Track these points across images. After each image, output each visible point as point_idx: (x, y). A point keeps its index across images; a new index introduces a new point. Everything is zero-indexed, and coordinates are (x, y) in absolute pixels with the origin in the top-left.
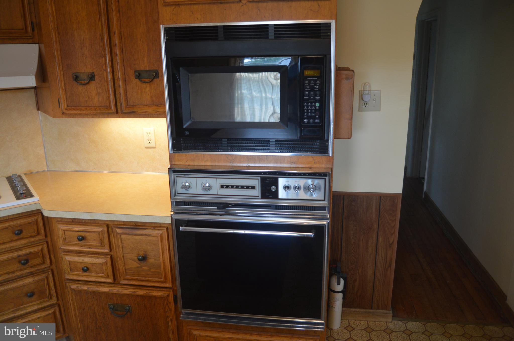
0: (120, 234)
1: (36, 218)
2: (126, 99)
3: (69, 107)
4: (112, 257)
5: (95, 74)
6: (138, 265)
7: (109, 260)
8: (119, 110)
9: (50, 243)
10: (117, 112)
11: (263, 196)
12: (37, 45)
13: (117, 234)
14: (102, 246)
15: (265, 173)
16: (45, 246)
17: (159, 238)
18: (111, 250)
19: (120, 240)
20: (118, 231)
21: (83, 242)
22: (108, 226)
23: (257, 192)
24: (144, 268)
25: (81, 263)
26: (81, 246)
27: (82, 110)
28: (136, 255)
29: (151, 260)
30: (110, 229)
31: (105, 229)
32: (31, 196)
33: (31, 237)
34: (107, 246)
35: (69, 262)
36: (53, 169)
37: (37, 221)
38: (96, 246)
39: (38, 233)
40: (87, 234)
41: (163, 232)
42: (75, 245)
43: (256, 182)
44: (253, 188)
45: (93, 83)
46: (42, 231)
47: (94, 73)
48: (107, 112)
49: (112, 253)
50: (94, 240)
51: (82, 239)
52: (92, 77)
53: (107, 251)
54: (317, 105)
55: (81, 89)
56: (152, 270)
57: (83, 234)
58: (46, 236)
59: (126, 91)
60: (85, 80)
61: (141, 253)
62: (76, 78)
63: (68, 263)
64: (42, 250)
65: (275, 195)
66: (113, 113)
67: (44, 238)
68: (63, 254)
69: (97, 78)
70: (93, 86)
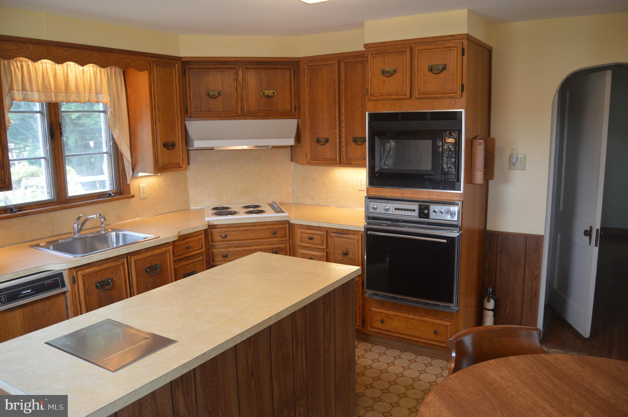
0: (334, 237)
1: (285, 225)
2: (346, 155)
3: (312, 159)
4: (327, 252)
5: (329, 139)
6: (342, 258)
7: (325, 254)
8: (342, 162)
9: (291, 244)
10: (340, 163)
11: (420, 216)
12: (297, 119)
13: (332, 236)
14: (322, 244)
15: (421, 202)
16: (288, 245)
17: (356, 240)
18: (327, 248)
19: (333, 241)
20: (333, 234)
21: (311, 241)
22: (327, 231)
23: (416, 214)
24: (345, 260)
25: (309, 255)
26: (310, 243)
27: (319, 161)
28: (342, 251)
29: (350, 255)
30: (328, 234)
31: (325, 233)
32: (284, 212)
33: (281, 237)
34: (325, 245)
35: (302, 253)
36: (296, 202)
37: (285, 227)
38: (319, 244)
39: (285, 236)
40: (314, 236)
41: (359, 237)
42: (306, 243)
43: (415, 207)
44: (414, 210)
45: (327, 144)
46: (288, 235)
47: (328, 138)
48: (334, 162)
49: (327, 250)
50: (318, 240)
51: (311, 239)
52: (327, 141)
53: (325, 248)
54: (454, 160)
55: (320, 147)
56: (350, 262)
57: (312, 236)
58: (289, 239)
59: (346, 150)
60: (322, 142)
61: (345, 250)
62: (318, 141)
63: (301, 254)
64: (286, 247)
65: (427, 216)
66: (338, 163)
67: (288, 239)
68: (299, 248)
69: (330, 141)
70: (327, 146)
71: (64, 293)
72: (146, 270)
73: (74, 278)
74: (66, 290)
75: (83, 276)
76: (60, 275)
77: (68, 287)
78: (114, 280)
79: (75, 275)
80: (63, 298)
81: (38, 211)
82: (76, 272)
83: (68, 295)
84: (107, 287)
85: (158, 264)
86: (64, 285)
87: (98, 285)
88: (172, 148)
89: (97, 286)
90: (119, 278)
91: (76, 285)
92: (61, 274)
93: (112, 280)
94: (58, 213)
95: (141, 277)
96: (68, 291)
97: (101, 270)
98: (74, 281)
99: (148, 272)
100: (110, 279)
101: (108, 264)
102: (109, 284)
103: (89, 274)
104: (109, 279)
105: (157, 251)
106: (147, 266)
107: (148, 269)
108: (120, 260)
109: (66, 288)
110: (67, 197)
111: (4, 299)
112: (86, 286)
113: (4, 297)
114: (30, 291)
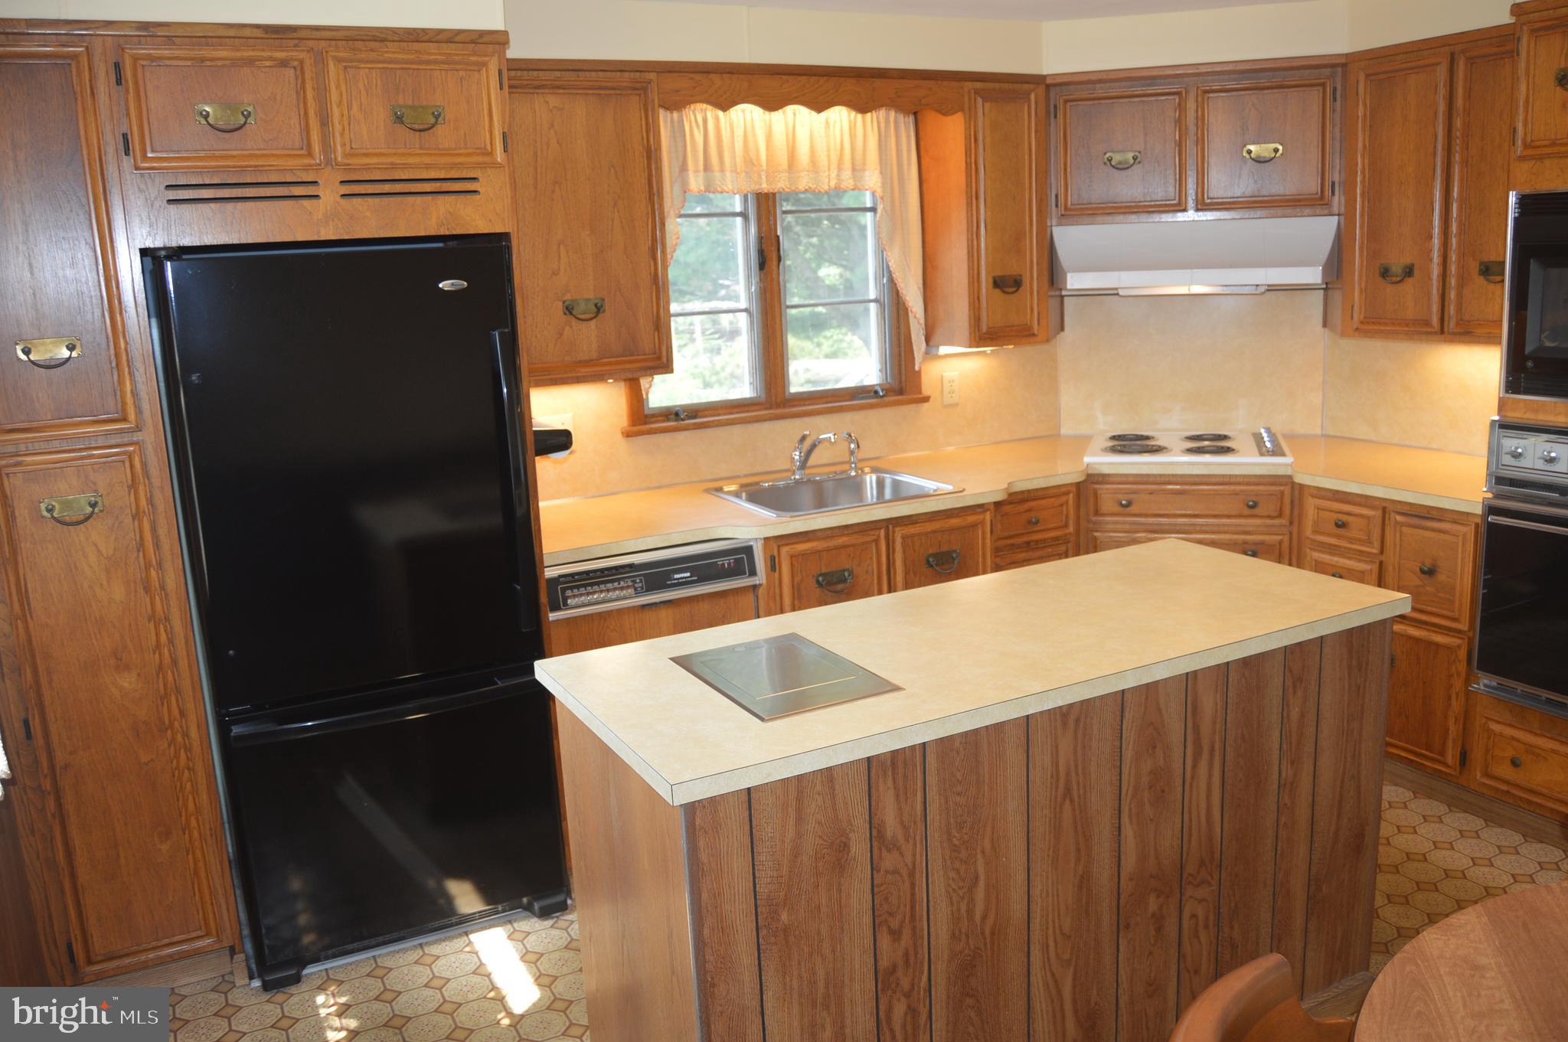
0: (1402, 525)
1: (1282, 488)
2: (1459, 309)
3: (1368, 320)
4: (1381, 563)
5: (1416, 267)
6: (1421, 583)
7: (1375, 567)
8: (1446, 329)
9: (1295, 535)
10: (1442, 332)
12: (1336, 217)
13: (1397, 523)
14: (1369, 542)
16: (1286, 538)
17: (1460, 538)
18: (1382, 552)
19: (1398, 535)
20: (1399, 518)
21: (1341, 531)
22: (1384, 510)
24: (1428, 588)
25: (1333, 565)
26: (1339, 537)
27: (1386, 324)
28: (1419, 565)
29: (1441, 577)
30: (1387, 516)
31: (1379, 513)
32: (1283, 454)
33: (1270, 517)
34: (1377, 544)
35: (1316, 561)
36: (1332, 433)
37: (1282, 493)
38: (1360, 540)
39: (1280, 515)
40: (1351, 519)
41: (1470, 531)
42: (1329, 535)
45: (1410, 281)
46: (1287, 511)
47: (1413, 265)
48: (1424, 330)
49: (1383, 558)
50: (1360, 530)
51: (1342, 525)
52: (1409, 271)
53: (1375, 551)
55: (1390, 289)
56: (1440, 595)
57: (1344, 518)
58: (1291, 523)
59: (1460, 295)
60: (1397, 276)
61: (1428, 563)
62: (1385, 273)
63: (1314, 563)
64: (1281, 542)
66: (1435, 333)
67: (1288, 524)
68: (1310, 549)
69: (1416, 272)
70: (1409, 286)
71: (755, 587)
72: (928, 561)
73: (773, 558)
74: (758, 582)
75: (792, 557)
76: (748, 550)
77: (761, 578)
78: (855, 572)
79: (776, 554)
80: (751, 597)
81: (727, 420)
82: (779, 547)
83: (761, 591)
84: (840, 587)
85: (955, 551)
86: (753, 573)
87: (820, 579)
88: (1014, 289)
89: (818, 582)
90: (867, 571)
91: (777, 574)
92: (751, 547)
93: (851, 573)
94: (766, 426)
95: (914, 568)
96: (760, 585)
97: (828, 550)
98: (773, 564)
99: (932, 566)
100: (848, 570)
101: (845, 539)
102: (845, 581)
103: (804, 555)
104: (844, 571)
105: (954, 522)
106: (931, 551)
107: (931, 560)
108: (872, 533)
109: (757, 578)
110: (787, 394)
111: (640, 585)
112: (797, 579)
113: (641, 581)
114: (688, 574)
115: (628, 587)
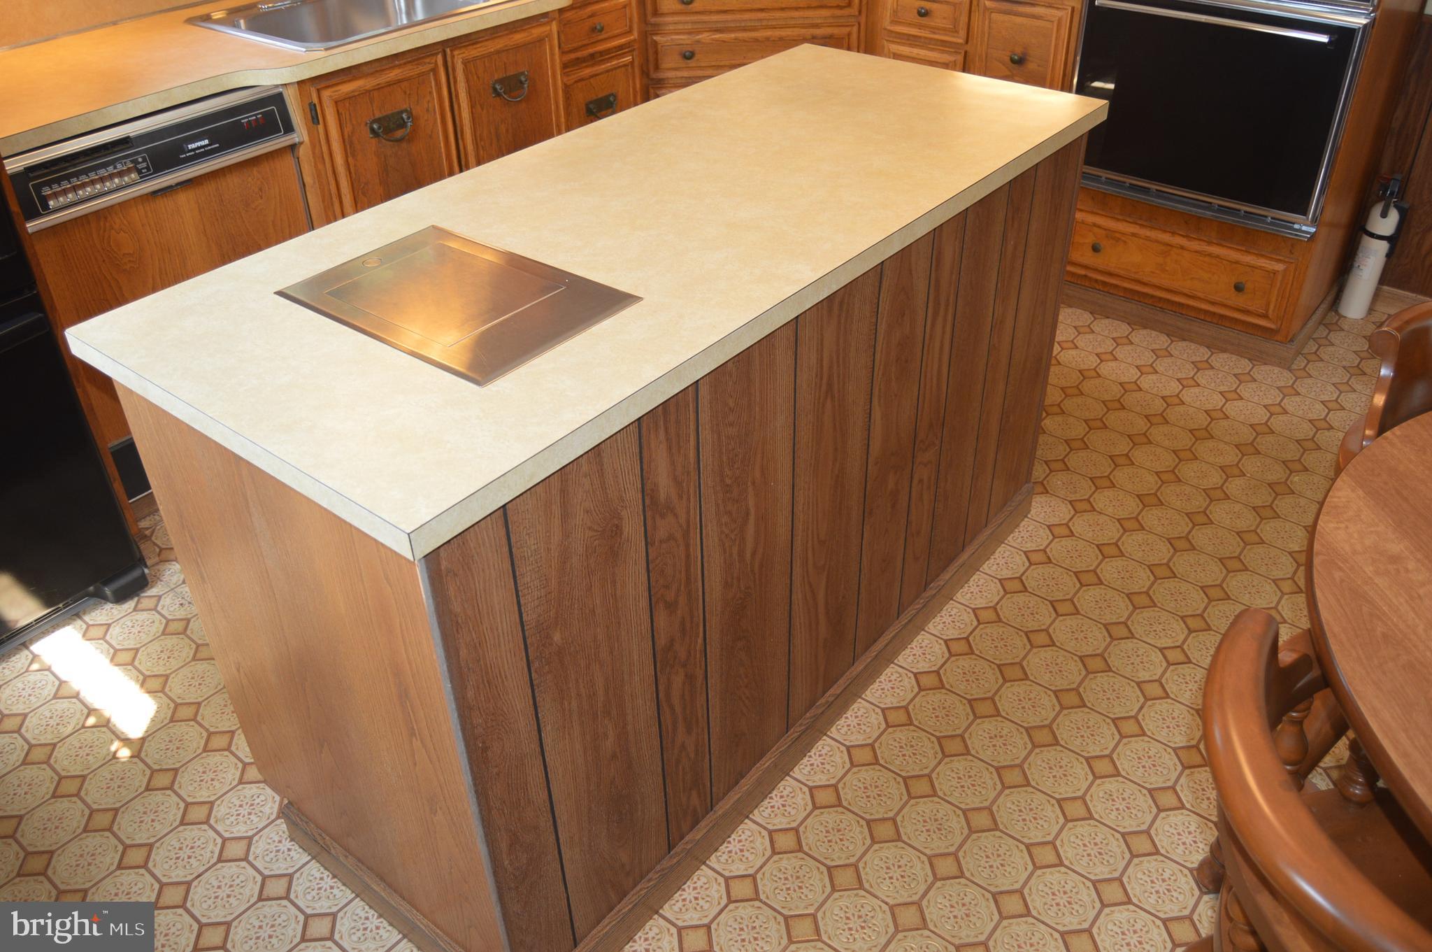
0: (991, 11)
4: (966, 51)
7: (961, 58)
13: (987, 8)
14: (956, 30)
16: (855, 29)
17: (1055, 23)
18: (968, 41)
19: (988, 21)
20: (988, 4)
21: (925, 21)
26: (921, 26)
28: (1010, 53)
29: (1032, 64)
30: (975, 3)
33: (838, 7)
34: (964, 32)
38: (945, 29)
39: (849, 5)
40: (934, 6)
41: (1066, 14)
42: (911, 24)
49: (968, 48)
50: (945, 18)
51: (925, 13)
53: (962, 40)
57: (927, 5)
58: (860, 14)
61: (1019, 51)
64: (850, 34)
67: (858, 13)
71: (293, 147)
72: (495, 90)
73: (313, 107)
74: (297, 140)
75: (336, 102)
76: (277, 99)
77: (301, 133)
78: (414, 112)
79: (316, 101)
80: (289, 160)
82: (318, 91)
83: (303, 152)
84: (399, 133)
85: (523, 74)
86: (289, 129)
87: (375, 126)
89: (373, 130)
90: (428, 110)
91: (321, 127)
92: (280, 94)
93: (410, 115)
95: (482, 109)
96: (301, 143)
97: (379, 88)
98: (314, 116)
99: (498, 95)
100: (406, 111)
101: (396, 71)
102: (403, 125)
103: (351, 98)
104: (402, 112)
105: (519, 38)
106: (496, 78)
107: (498, 87)
108: (427, 61)
109: (295, 135)
111: (144, 165)
112: (347, 130)
113: (144, 160)
114: (206, 142)
115: (129, 171)
